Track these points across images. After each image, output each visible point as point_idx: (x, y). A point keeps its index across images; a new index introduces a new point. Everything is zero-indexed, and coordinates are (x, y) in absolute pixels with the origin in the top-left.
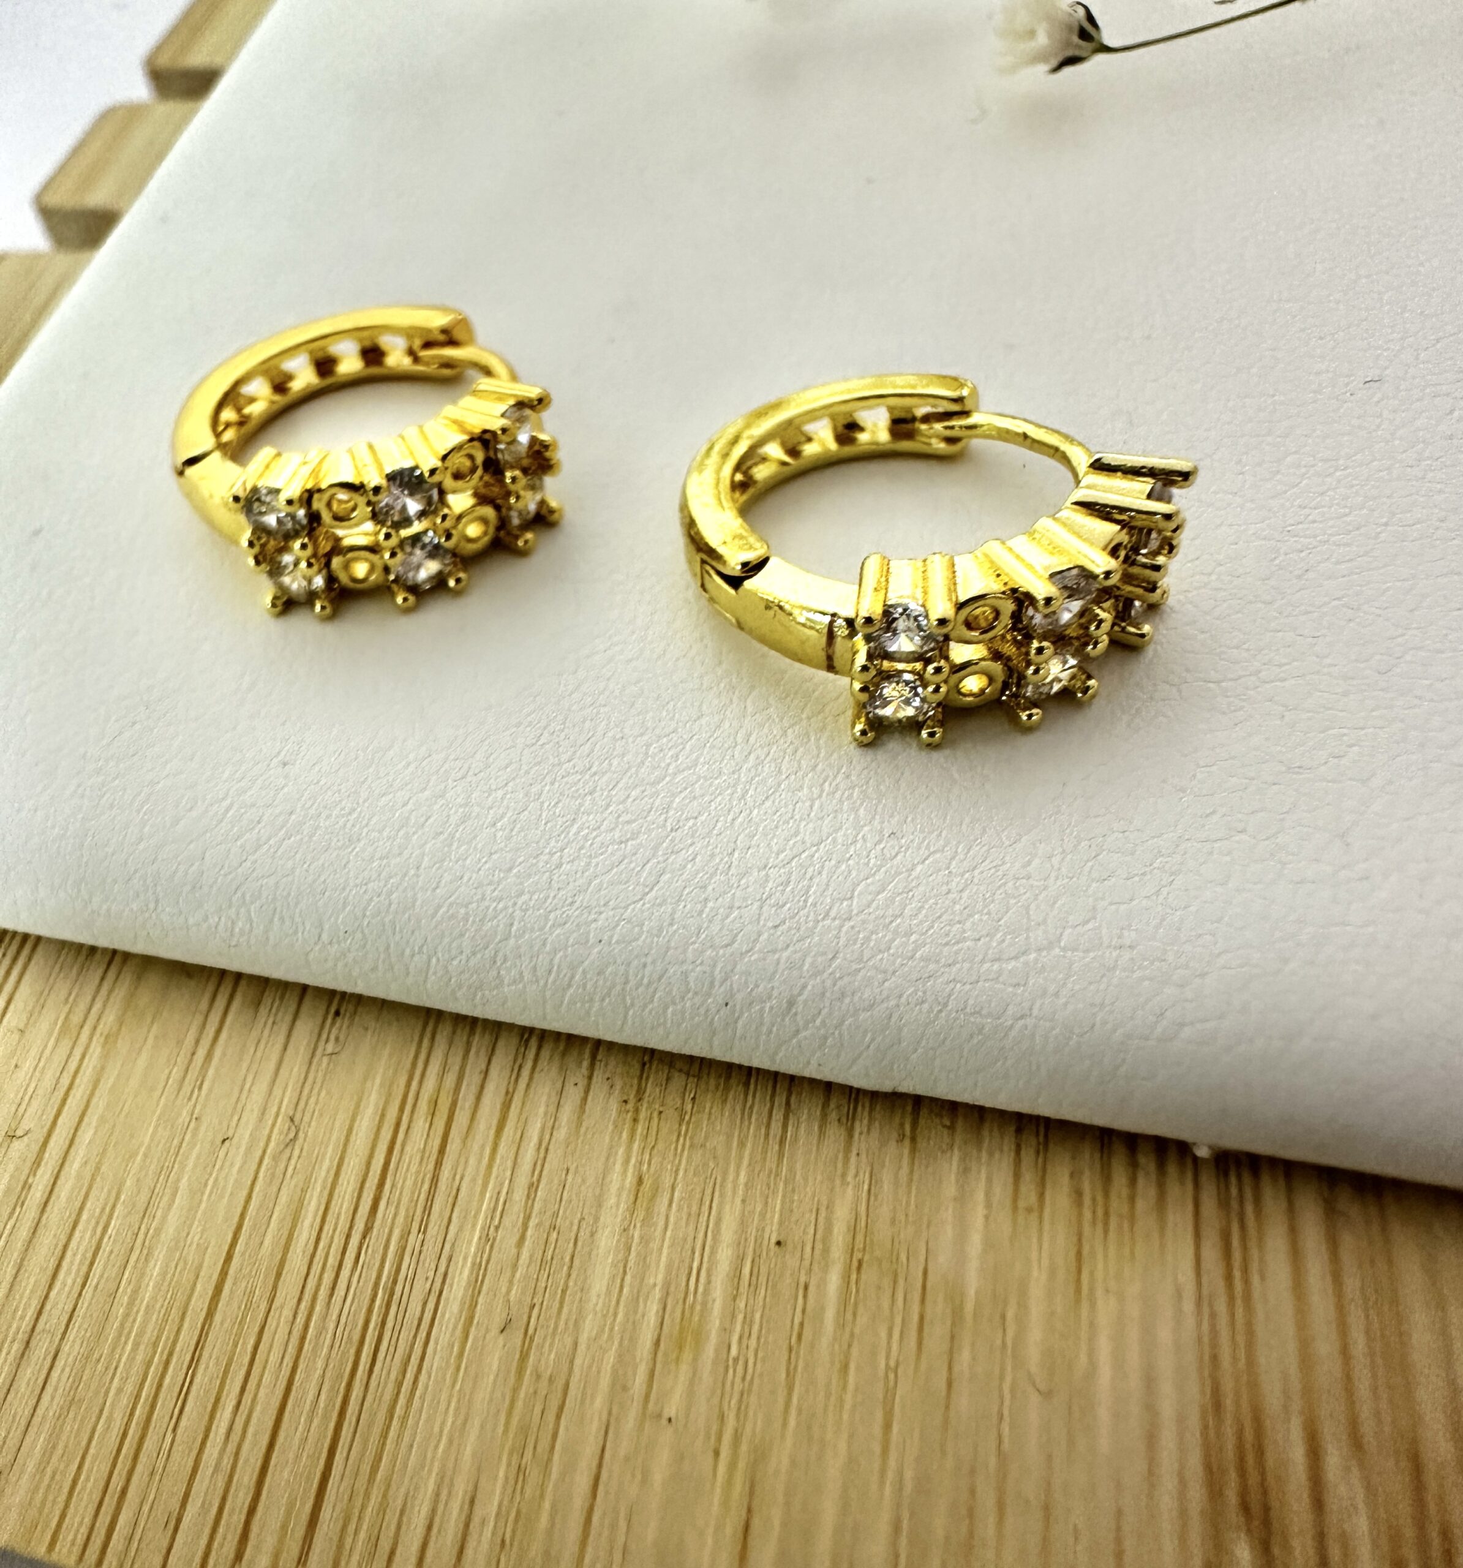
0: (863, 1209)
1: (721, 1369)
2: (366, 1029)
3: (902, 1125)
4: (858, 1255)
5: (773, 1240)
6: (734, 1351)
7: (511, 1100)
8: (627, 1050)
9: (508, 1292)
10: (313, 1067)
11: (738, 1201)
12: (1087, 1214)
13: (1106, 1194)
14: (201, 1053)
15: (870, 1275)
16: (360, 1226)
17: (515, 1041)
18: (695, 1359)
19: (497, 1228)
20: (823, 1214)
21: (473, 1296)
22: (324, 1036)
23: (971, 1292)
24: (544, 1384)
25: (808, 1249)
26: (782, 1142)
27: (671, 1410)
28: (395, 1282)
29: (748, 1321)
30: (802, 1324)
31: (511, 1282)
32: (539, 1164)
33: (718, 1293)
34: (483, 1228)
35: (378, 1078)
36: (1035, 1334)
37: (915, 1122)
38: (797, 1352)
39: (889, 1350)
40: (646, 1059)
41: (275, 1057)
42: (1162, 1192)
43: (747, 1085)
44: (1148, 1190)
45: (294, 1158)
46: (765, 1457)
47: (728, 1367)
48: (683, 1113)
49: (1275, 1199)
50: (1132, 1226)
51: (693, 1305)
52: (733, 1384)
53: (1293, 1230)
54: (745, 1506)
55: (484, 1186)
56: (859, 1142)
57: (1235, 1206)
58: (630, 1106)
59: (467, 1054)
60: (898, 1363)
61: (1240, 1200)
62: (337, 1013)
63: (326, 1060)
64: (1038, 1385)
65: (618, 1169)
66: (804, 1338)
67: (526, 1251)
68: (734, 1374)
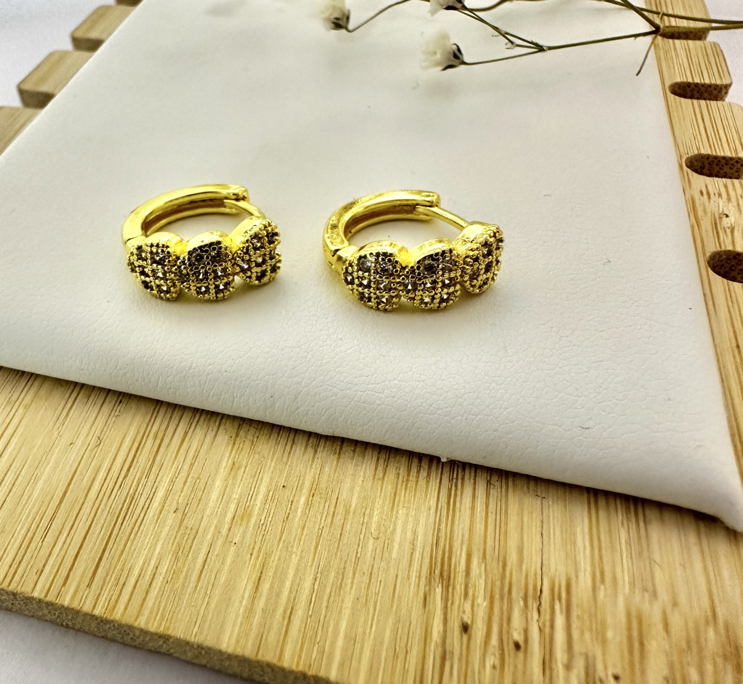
0: (317, 477)
2: (132, 408)
3: (336, 450)
4: (313, 492)
5: (282, 485)
6: (262, 522)
7: (186, 435)
8: (234, 418)
9: (179, 499)
10: (110, 419)
11: (270, 473)
12: (400, 481)
13: (408, 475)
14: (64, 413)
15: (317, 498)
16: (123, 475)
17: (191, 414)
18: (248, 523)
19: (176, 478)
20: (302, 478)
21: (165, 500)
22: (115, 409)
23: (353, 505)
24: (188, 531)
25: (295, 489)
26: (289, 453)
27: (236, 540)
28: (135, 494)
29: (269, 512)
30: (289, 514)
31: (180, 496)
32: (196, 457)
33: (258, 503)
34: (170, 478)
35: (135, 425)
36: (375, 519)
37: (341, 449)
38: (286, 523)
39: (321, 523)
40: (241, 423)
41: (94, 415)
42: (429, 475)
43: (279, 433)
44: (424, 474)
45: (98, 452)
46: (270, 556)
47: (259, 527)
48: (253, 442)
49: (470, 479)
50: (416, 485)
51: (249, 506)
52: (261, 532)
53: (474, 489)
54: (260, 571)
55: (173, 463)
56: (319, 455)
57: (454, 480)
58: (233, 438)
59: (171, 418)
60: (323, 528)
61: (457, 479)
62: (121, 402)
63: (114, 418)
64: (374, 536)
65: (226, 460)
66: (289, 518)
67: (186, 486)
68: (261, 529)
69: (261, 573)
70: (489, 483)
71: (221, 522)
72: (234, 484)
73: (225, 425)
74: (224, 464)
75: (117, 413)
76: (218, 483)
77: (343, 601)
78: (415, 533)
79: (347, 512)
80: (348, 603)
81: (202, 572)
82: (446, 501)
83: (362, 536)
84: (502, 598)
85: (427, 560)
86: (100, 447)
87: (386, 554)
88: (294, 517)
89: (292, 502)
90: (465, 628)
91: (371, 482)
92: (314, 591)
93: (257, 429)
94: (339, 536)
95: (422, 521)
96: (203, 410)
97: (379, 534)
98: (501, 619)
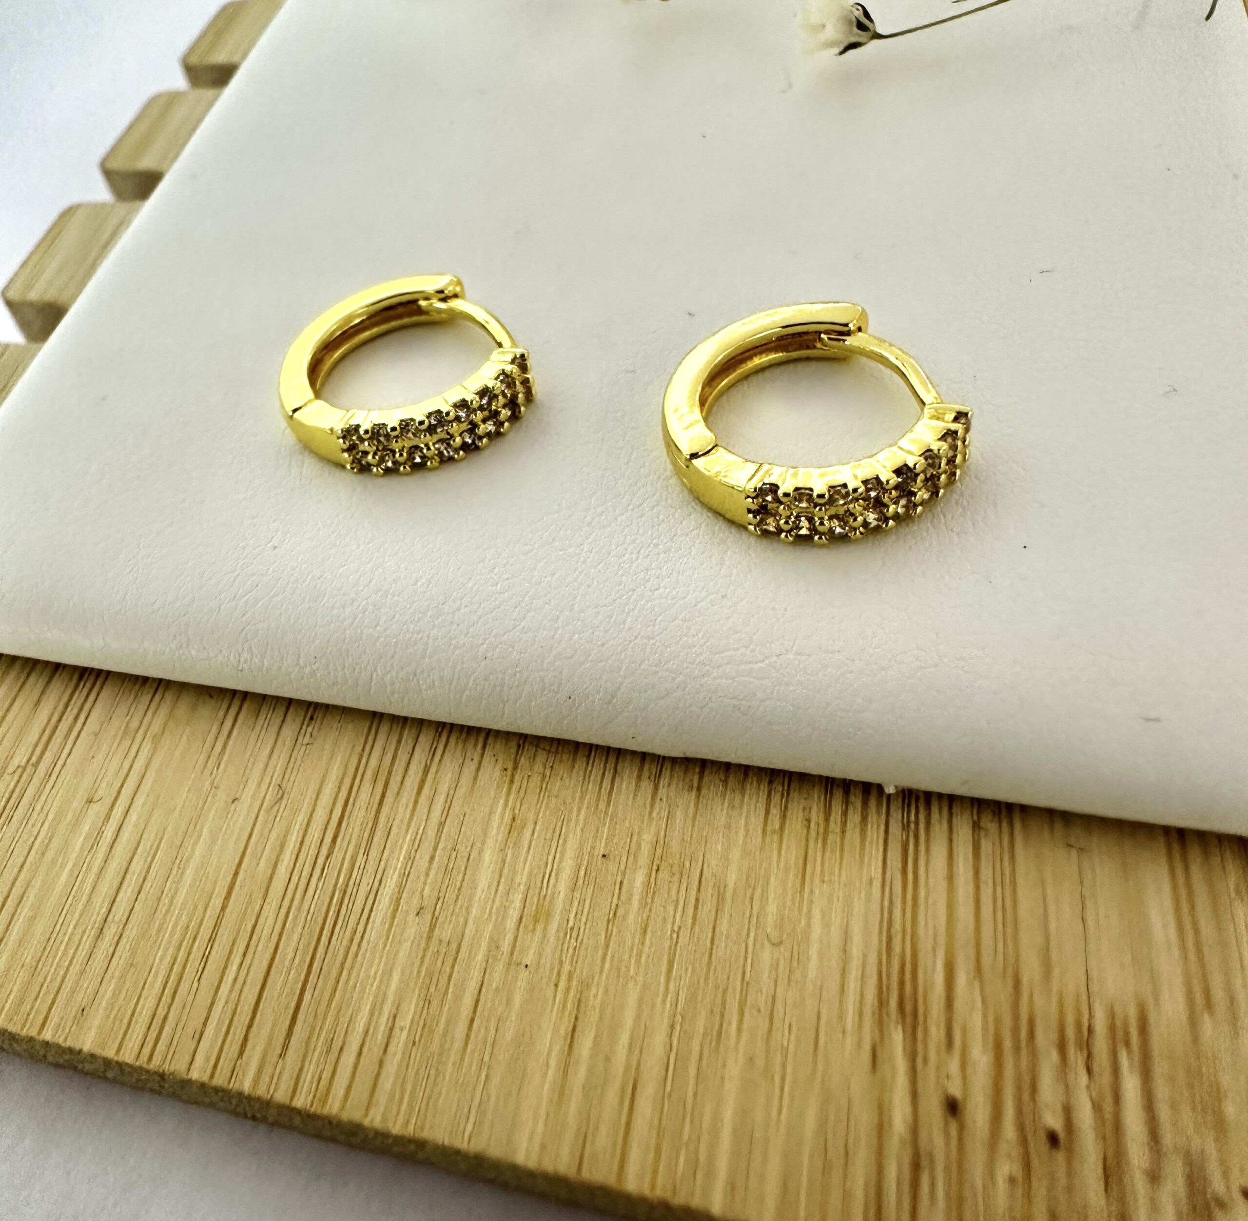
0: (662, 833)
1: (562, 934)
2: (331, 727)
3: (692, 781)
4: (656, 864)
5: (601, 853)
6: (571, 924)
7: (428, 770)
8: (507, 736)
9: (423, 890)
10: (296, 752)
11: (578, 830)
12: (813, 833)
13: (827, 821)
14: (219, 746)
15: (664, 875)
16: (324, 851)
17: (432, 732)
18: (545, 929)
19: (416, 851)
20: (635, 838)
21: (399, 892)
22: (303, 731)
23: (731, 885)
24: (444, 945)
25: (624, 859)
26: (610, 793)
27: (528, 960)
28: (347, 886)
29: (582, 902)
30: (617, 906)
32: (447, 811)
33: (563, 887)
34: (406, 852)
35: (339, 759)
36: (772, 908)
37: (701, 778)
38: (613, 923)
39: (675, 920)
40: (521, 742)
41: (269, 747)
42: (864, 818)
43: (589, 756)
44: (854, 817)
45: (281, 810)
46: (588, 986)
47: (566, 935)
48: (544, 776)
49: (941, 821)
50: (842, 840)
51: (545, 896)
52: (569, 943)
53: (948, 839)
54: (574, 1016)
55: (409, 825)
56: (662, 792)
57: (912, 826)
58: (509, 772)
59: (399, 742)
60: (680, 928)
61: (917, 823)
62: (312, 718)
63: (303, 748)
64: (772, 939)
65: (499, 812)
66: (618, 914)
67: (435, 865)
68: (571, 937)
69: (576, 1018)
70: (976, 826)
71: (499, 928)
72: (515, 857)
73: (494, 747)
74: (496, 818)
75: (306, 740)
76: (489, 856)
77: (724, 1066)
78: (846, 930)
79: (721, 898)
80: (734, 1069)
81: (472, 1021)
82: (900, 865)
83: (751, 942)
84: (1017, 1048)
85: (872, 982)
86: (284, 801)
87: (797, 975)
88: (627, 912)
89: (621, 883)
90: (953, 1107)
91: (759, 839)
92: (671, 1050)
93: (549, 751)
94: (709, 943)
95: (858, 907)
96: (452, 726)
97: (781, 935)
98: (1019, 1088)
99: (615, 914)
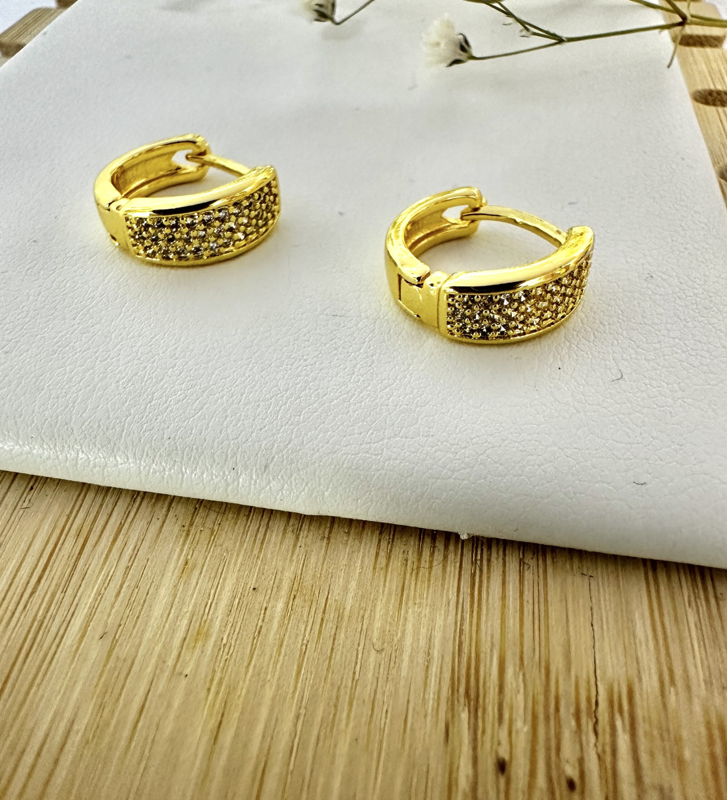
0: (299, 572)
1: (217, 650)
3: (324, 532)
4: (294, 593)
5: (252, 588)
6: (224, 641)
7: (122, 528)
9: (108, 618)
10: (15, 514)
11: (236, 571)
12: (409, 569)
13: (419, 560)
15: (299, 601)
16: (29, 589)
17: (129, 498)
18: (204, 645)
19: (106, 588)
20: (279, 575)
21: (88, 621)
25: (269, 590)
26: (262, 542)
27: (188, 670)
29: (234, 625)
30: (261, 627)
31: (109, 614)
32: (133, 557)
33: (219, 615)
35: (50, 519)
36: (378, 624)
37: (330, 532)
39: (304, 636)
40: (197, 506)
42: (445, 557)
43: (248, 517)
44: (439, 557)
46: (235, 689)
47: (220, 649)
48: (213, 530)
49: (497, 559)
50: (430, 573)
51: (206, 621)
53: (504, 572)
55: (102, 569)
56: (302, 541)
57: (478, 562)
58: (186, 528)
59: (101, 506)
61: (481, 560)
62: (32, 488)
63: (22, 511)
64: (376, 647)
65: (175, 557)
67: (120, 599)
68: (223, 652)
69: (223, 714)
70: (522, 562)
71: (167, 647)
72: (185, 591)
73: (175, 510)
74: (173, 564)
75: (25, 505)
76: (164, 591)
78: (430, 639)
79: (340, 618)
82: (469, 590)
83: (361, 648)
84: (547, 720)
85: (447, 676)
87: (394, 673)
88: (269, 630)
89: (266, 609)
90: (502, 766)
91: (371, 574)
92: (295, 736)
93: (218, 512)
94: (329, 651)
95: (440, 622)
96: (145, 493)
97: (383, 644)
98: (548, 749)
99: (259, 632)
